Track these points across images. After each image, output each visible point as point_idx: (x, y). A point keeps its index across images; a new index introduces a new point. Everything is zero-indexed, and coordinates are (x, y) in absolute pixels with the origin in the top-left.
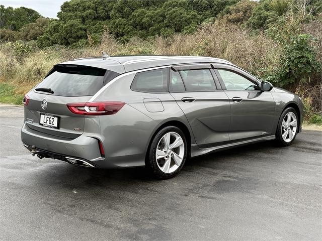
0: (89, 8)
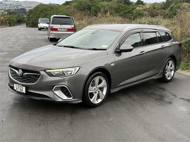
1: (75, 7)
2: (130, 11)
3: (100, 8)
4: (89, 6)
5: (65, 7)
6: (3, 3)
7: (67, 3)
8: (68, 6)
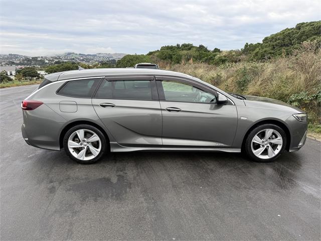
0: (279, 39)
1: (158, 56)
2: (212, 57)
3: (181, 56)
4: (170, 55)
5: (148, 56)
6: (98, 55)
7: (151, 53)
8: (151, 56)
